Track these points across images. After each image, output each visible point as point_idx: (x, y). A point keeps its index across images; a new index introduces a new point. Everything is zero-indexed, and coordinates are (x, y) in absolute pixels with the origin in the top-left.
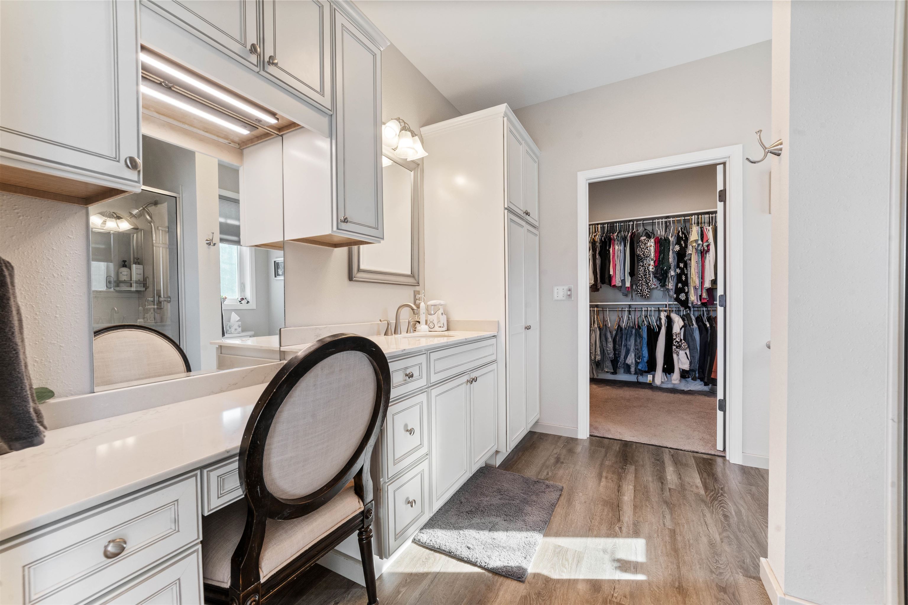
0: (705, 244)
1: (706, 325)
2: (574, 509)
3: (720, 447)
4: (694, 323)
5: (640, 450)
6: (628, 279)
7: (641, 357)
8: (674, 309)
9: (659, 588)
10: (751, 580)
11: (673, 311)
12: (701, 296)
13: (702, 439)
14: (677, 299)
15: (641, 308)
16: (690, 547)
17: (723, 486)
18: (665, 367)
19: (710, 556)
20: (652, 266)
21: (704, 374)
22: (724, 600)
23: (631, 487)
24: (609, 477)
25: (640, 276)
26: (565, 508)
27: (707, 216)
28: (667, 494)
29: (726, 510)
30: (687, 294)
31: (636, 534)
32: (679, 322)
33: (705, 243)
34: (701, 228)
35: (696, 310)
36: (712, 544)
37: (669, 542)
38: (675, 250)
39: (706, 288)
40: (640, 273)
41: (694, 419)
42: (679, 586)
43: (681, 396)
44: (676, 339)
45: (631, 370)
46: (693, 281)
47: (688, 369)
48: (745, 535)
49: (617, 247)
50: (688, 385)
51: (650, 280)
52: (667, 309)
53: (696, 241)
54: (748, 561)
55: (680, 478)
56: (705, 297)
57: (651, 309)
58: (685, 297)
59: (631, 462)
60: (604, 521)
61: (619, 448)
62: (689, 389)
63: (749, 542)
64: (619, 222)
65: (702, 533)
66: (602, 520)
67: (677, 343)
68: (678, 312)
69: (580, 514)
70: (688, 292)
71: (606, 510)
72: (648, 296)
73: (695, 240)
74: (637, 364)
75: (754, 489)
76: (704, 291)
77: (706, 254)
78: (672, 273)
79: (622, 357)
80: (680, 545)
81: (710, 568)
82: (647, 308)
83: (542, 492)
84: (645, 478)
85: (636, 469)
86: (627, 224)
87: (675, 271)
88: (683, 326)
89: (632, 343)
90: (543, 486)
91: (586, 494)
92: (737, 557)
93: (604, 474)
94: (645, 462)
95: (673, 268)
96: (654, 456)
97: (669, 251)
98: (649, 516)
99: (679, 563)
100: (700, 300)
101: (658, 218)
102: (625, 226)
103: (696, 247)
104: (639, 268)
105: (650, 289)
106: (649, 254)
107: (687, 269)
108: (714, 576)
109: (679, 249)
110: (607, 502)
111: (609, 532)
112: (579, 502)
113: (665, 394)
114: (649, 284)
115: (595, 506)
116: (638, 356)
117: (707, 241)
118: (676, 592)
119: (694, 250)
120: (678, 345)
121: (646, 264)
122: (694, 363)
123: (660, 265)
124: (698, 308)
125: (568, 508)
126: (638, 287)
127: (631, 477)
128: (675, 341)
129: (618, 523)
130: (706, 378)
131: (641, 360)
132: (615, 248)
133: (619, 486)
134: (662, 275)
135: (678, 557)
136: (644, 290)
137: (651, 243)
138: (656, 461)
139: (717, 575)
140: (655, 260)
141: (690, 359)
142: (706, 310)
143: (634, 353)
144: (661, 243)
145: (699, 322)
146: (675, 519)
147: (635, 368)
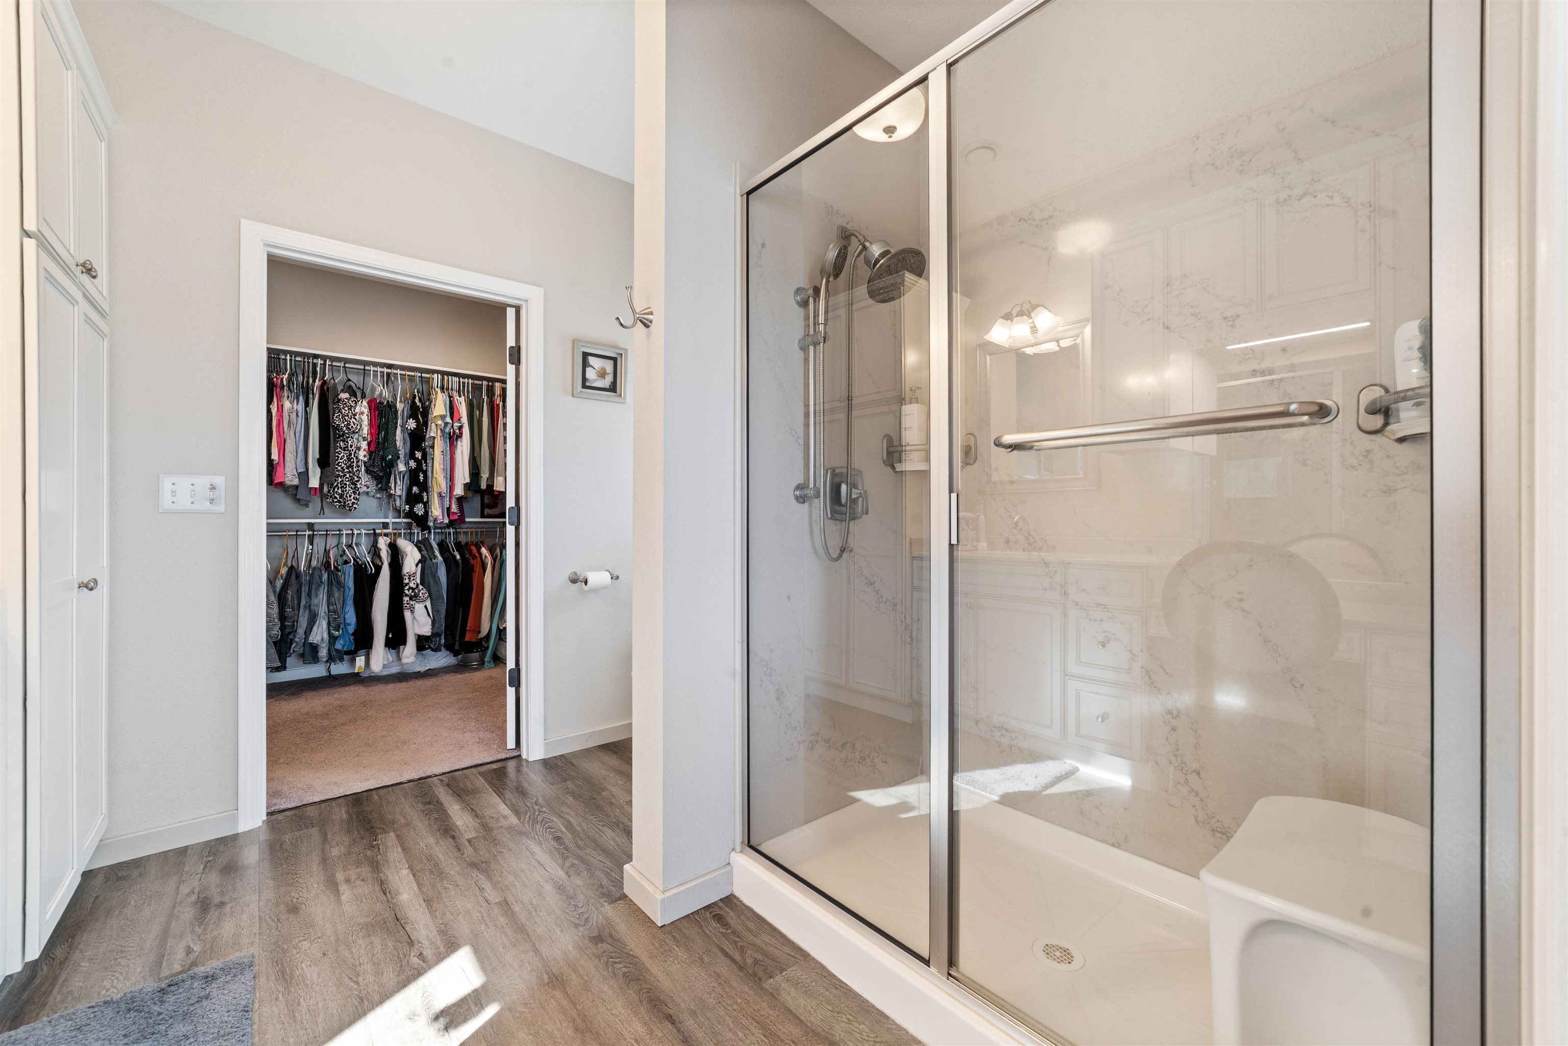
0: (456, 424)
1: (454, 557)
2: (307, 985)
3: (511, 743)
4: (437, 553)
5: (390, 799)
6: (314, 472)
7: (341, 626)
8: (403, 531)
9: (526, 1004)
10: (619, 904)
11: (400, 534)
12: (449, 509)
13: (481, 741)
14: (410, 514)
15: (339, 530)
16: (536, 911)
17: (535, 799)
18: (390, 636)
19: (566, 906)
20: (364, 450)
21: (454, 638)
22: (605, 952)
23: (405, 872)
24: (353, 877)
25: (339, 468)
26: (280, 995)
27: (456, 379)
28: (468, 850)
29: (554, 830)
30: (426, 505)
31: (452, 947)
32: (413, 554)
33: (457, 422)
34: (450, 397)
35: (439, 533)
36: (560, 888)
37: (507, 924)
38: (409, 428)
39: (457, 497)
40: (339, 462)
41: (455, 714)
42: (549, 978)
43: (419, 683)
44: (408, 584)
45: (320, 654)
46: (437, 483)
47: (429, 634)
48: (588, 851)
49: (287, 405)
50: (426, 661)
51: (360, 478)
52: (389, 531)
53: (443, 417)
54: (605, 882)
55: (477, 816)
56: (456, 511)
57: (359, 532)
58: (423, 510)
59: (383, 829)
60: (383, 965)
61: (348, 812)
62: (427, 668)
63: (595, 856)
64: (291, 353)
65: (541, 880)
66: (379, 964)
67: (411, 591)
68: (410, 537)
69: (325, 986)
70: (427, 502)
71: (377, 941)
72: (355, 508)
73: (441, 416)
74: (333, 639)
75: (569, 784)
76: (454, 501)
77: (457, 440)
78: (402, 467)
79: (301, 631)
80: (523, 917)
81: (573, 922)
82: (352, 530)
83: (198, 1002)
84: (421, 843)
85: (398, 837)
86: (311, 361)
87: (407, 464)
88: (420, 561)
89: (321, 601)
90: (195, 985)
91: (319, 938)
92: (593, 885)
93: (340, 876)
94: (408, 817)
95: (403, 459)
96: (419, 798)
97: (397, 427)
98: (457, 903)
99: (534, 944)
100: (448, 516)
101: (375, 364)
102: (306, 364)
103: (442, 428)
104: (337, 452)
105: (359, 495)
106: (359, 427)
107: (426, 462)
108: (581, 929)
109: (415, 427)
110: (372, 925)
111: (403, 977)
112: (309, 963)
113: (391, 686)
114: (358, 484)
115: (350, 949)
116: (335, 624)
117: (459, 420)
118: (550, 990)
119: (439, 431)
120: (413, 594)
121: (351, 446)
122: (440, 621)
123: (379, 451)
124: (441, 528)
125: (290, 991)
126: (334, 489)
127: (394, 853)
128: (407, 587)
129: (412, 948)
130: (457, 644)
131: (341, 632)
132: (282, 406)
133: (382, 883)
134: (383, 469)
135: (530, 939)
136: (348, 495)
137: (363, 408)
138: (425, 805)
139: (584, 925)
140: (371, 441)
141: (431, 616)
142: (453, 533)
143: (327, 620)
144: (382, 411)
145: (445, 553)
146: (498, 882)
147: (329, 650)
